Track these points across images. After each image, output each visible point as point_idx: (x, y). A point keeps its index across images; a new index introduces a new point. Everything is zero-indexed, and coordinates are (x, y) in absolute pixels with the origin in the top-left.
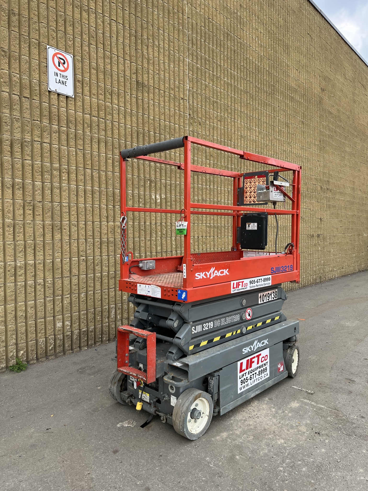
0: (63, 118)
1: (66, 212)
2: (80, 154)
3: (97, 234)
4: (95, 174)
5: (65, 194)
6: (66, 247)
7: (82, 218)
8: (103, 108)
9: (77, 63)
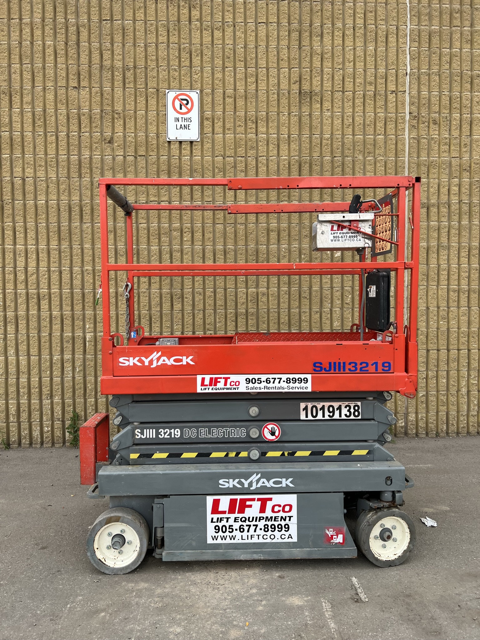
0: (186, 168)
3: (231, 303)
4: (230, 229)
6: (188, 319)
7: (210, 284)
8: (243, 142)
9: (205, 98)
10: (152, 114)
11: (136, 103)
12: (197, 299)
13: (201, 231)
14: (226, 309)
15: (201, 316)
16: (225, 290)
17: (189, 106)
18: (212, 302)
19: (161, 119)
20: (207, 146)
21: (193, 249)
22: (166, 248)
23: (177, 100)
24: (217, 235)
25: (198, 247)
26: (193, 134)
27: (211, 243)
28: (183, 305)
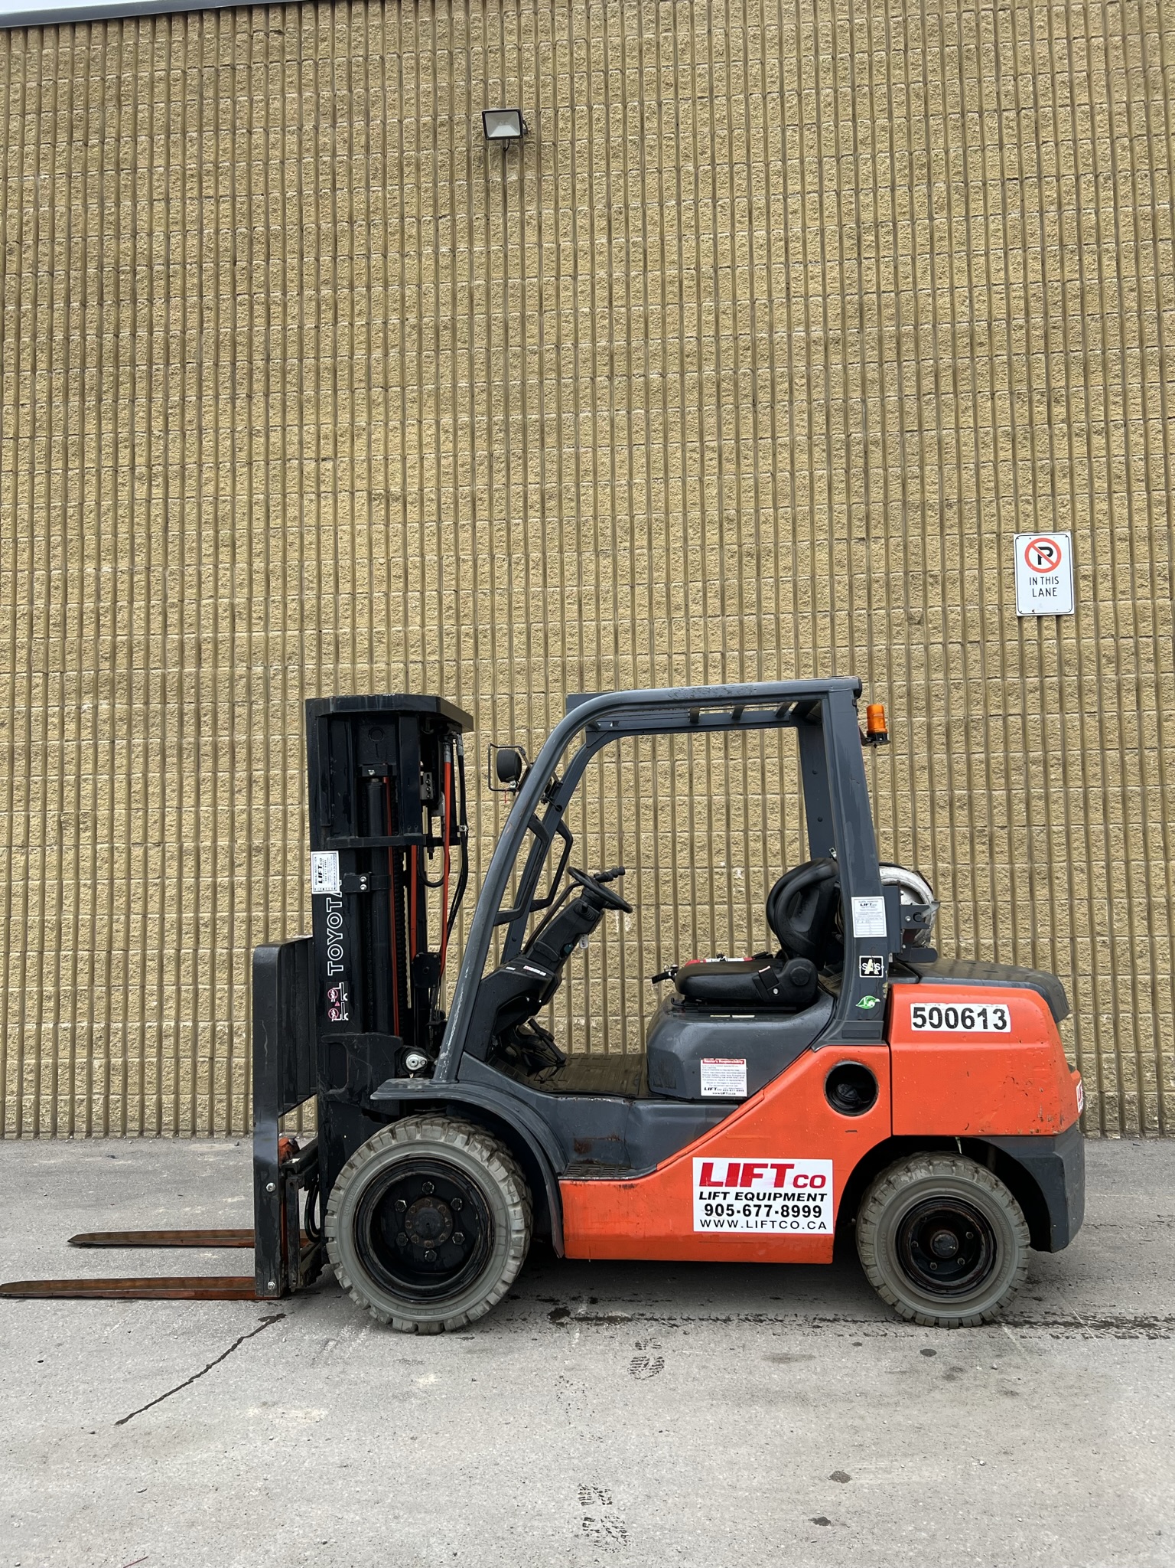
0: (1051, 659)
1: (1060, 844)
2: (1092, 722)
3: (1138, 887)
4: (1131, 758)
5: (1057, 809)
6: (1062, 916)
7: (1098, 853)
8: (1149, 613)
9: (1080, 544)
10: (990, 576)
11: (962, 557)
12: (1076, 880)
13: (1079, 762)
14: (1129, 897)
15: (1084, 910)
16: (1127, 863)
17: (1054, 558)
18: (1103, 885)
19: (1006, 581)
20: (1087, 621)
21: (1066, 794)
22: (1019, 793)
23: (1032, 550)
24: (1110, 769)
25: (1076, 790)
26: (1062, 603)
27: (1099, 783)
28: (1051, 891)
